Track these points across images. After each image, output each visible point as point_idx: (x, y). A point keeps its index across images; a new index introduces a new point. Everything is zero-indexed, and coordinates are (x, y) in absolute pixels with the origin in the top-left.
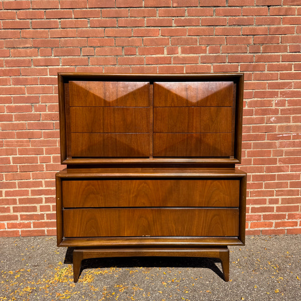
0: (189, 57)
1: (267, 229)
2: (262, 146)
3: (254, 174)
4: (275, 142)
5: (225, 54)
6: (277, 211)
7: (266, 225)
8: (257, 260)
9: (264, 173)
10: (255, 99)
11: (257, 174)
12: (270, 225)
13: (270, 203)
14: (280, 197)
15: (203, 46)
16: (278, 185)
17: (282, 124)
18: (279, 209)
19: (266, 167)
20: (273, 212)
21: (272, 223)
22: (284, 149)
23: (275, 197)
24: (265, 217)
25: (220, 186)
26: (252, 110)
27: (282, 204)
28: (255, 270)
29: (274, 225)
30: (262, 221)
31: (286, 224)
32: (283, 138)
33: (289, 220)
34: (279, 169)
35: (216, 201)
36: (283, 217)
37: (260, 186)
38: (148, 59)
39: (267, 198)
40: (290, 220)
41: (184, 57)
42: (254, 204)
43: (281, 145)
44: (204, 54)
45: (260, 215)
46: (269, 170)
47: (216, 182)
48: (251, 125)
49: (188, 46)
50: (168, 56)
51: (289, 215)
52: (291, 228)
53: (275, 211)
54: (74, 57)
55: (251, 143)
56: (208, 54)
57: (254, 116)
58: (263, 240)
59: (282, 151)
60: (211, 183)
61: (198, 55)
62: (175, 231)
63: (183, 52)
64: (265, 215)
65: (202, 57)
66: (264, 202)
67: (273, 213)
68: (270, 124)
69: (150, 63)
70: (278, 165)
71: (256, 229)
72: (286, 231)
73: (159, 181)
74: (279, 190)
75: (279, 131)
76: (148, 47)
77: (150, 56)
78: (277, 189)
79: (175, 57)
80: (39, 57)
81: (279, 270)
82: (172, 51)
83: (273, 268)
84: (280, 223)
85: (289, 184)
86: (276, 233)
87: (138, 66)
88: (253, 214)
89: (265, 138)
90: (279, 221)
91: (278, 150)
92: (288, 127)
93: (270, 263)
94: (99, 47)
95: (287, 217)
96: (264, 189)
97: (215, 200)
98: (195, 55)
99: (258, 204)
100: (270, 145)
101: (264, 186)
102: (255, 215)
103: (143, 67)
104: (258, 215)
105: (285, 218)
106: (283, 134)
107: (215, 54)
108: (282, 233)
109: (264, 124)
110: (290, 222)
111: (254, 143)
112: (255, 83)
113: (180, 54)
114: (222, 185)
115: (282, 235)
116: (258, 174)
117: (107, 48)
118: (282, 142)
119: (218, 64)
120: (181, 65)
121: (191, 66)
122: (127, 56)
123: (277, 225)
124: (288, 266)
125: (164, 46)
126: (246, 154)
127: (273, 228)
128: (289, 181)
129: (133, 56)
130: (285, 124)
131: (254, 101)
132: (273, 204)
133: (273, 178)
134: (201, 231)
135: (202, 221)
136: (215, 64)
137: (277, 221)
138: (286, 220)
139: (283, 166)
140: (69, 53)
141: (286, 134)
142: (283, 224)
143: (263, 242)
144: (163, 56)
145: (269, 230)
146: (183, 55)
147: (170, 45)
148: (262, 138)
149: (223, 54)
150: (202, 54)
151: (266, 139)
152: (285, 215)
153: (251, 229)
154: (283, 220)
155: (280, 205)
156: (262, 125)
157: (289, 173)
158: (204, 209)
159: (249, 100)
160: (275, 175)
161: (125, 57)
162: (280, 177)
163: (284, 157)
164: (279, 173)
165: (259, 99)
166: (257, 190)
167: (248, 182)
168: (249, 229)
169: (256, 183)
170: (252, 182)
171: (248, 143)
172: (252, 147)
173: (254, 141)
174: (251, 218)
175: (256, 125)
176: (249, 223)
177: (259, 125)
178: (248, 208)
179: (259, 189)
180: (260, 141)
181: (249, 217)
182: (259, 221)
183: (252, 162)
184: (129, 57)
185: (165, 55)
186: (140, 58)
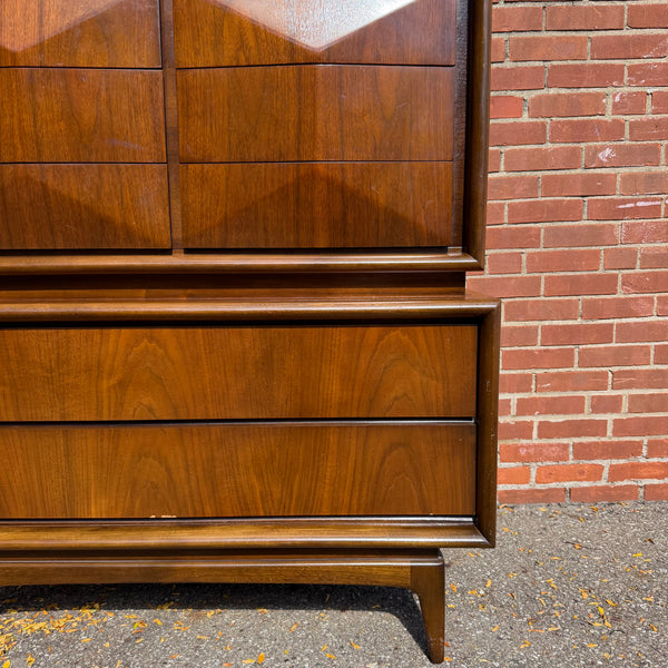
1: (585, 484)
2: (574, 237)
3: (547, 323)
4: (613, 226)
6: (615, 433)
7: (582, 473)
8: (548, 585)
9: (579, 321)
10: (553, 91)
11: (555, 323)
12: (596, 473)
13: (595, 410)
14: (625, 393)
16: (620, 357)
17: (635, 170)
18: (621, 427)
19: (585, 302)
20: (605, 435)
21: (602, 468)
22: (639, 246)
23: (609, 392)
24: (582, 450)
26: (544, 125)
27: (630, 411)
28: (535, 620)
29: (605, 473)
30: (571, 462)
31: (642, 472)
32: (636, 212)
33: (651, 460)
34: (624, 309)
35: (396, 398)
36: (634, 449)
37: (566, 359)
39: (588, 395)
40: (655, 460)
42: (546, 413)
43: (631, 236)
45: (566, 446)
46: (592, 311)
47: (397, 333)
48: (539, 174)
51: (650, 444)
52: (656, 482)
53: (609, 433)
55: (539, 229)
57: (549, 146)
58: (571, 517)
59: (634, 252)
60: (381, 338)
62: (259, 501)
64: (581, 444)
66: (577, 405)
67: (603, 439)
68: (598, 171)
70: (620, 295)
71: (553, 485)
72: (641, 491)
73: (200, 331)
74: (620, 372)
75: (625, 191)
78: (615, 369)
81: (615, 619)
83: (595, 611)
84: (622, 467)
85: (652, 352)
86: (611, 497)
88: (544, 441)
89: (581, 212)
90: (622, 462)
91: (621, 250)
92: (651, 177)
93: (585, 596)
95: (645, 451)
96: (576, 369)
97: (393, 395)
99: (558, 413)
100: (595, 236)
101: (576, 361)
102: (551, 445)
104: (559, 445)
105: (640, 453)
106: (635, 201)
108: (629, 498)
109: (579, 171)
110: (653, 465)
111: (546, 229)
112: (550, 39)
114: (416, 345)
115: (629, 504)
116: (561, 323)
118: (633, 225)
123: (616, 473)
124: (644, 606)
126: (524, 264)
127: (603, 483)
128: (653, 344)
130: (642, 169)
131: (548, 97)
132: (605, 412)
133: (604, 334)
134: (347, 498)
135: (351, 464)
137: (615, 462)
138: (642, 460)
139: (636, 299)
141: (646, 200)
142: (634, 472)
143: (571, 522)
145: (592, 488)
148: (572, 212)
151: (585, 216)
152: (640, 444)
153: (539, 487)
154: (632, 460)
155: (624, 415)
156: (573, 172)
157: (654, 319)
158: (359, 427)
159: (534, 94)
160: (612, 325)
162: (626, 333)
163: (638, 270)
164: (624, 320)
165: (563, 91)
166: (556, 370)
167: (529, 348)
168: (532, 485)
169: (553, 351)
170: (543, 348)
171: (531, 228)
172: (542, 241)
173: (548, 224)
174: (537, 454)
175: (554, 173)
176: (534, 468)
177: (563, 172)
178: (529, 426)
179: (561, 370)
180: (565, 224)
181: (532, 451)
182: (561, 463)
183: (542, 289)
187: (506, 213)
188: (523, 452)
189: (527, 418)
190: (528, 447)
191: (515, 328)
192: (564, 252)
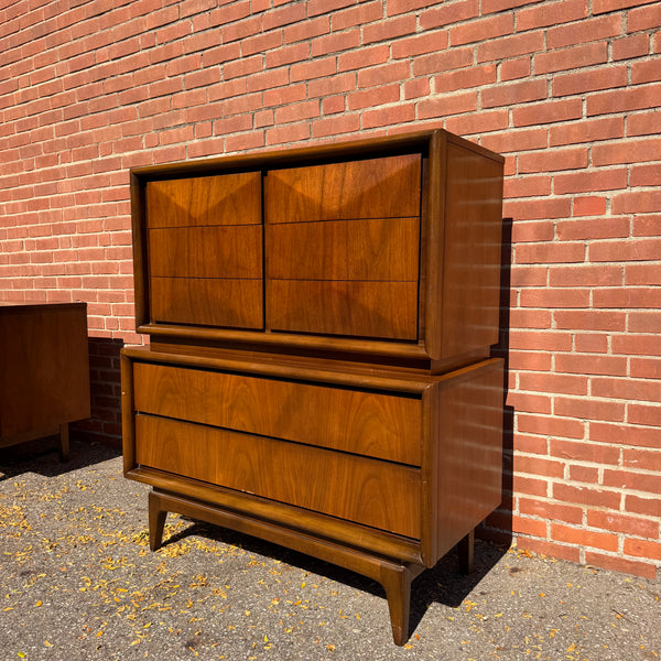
0: (455, 98)
3: (634, 402)
5: (544, 77)
10: (636, 190)
11: (643, 403)
15: (487, 65)
25: (381, 409)
26: (627, 221)
35: (372, 444)
38: (368, 117)
41: (442, 101)
42: (633, 488)
44: (489, 86)
47: (372, 397)
48: (623, 264)
49: (452, 72)
50: (408, 102)
54: (243, 133)
55: (625, 314)
56: (499, 83)
57: (632, 239)
60: (362, 400)
61: (474, 90)
63: (439, 89)
65: (484, 92)
69: (371, 125)
71: (642, 559)
73: (267, 381)
76: (367, 90)
77: (371, 109)
79: (422, 104)
80: (196, 141)
82: (416, 90)
87: (349, 134)
88: (631, 515)
94: (281, 106)
97: (370, 441)
98: (468, 91)
99: (647, 490)
102: (640, 520)
103: (358, 136)
104: (648, 521)
107: (517, 82)
111: (630, 315)
112: (632, 144)
113: (433, 95)
114: (384, 407)
116: (648, 404)
117: (293, 107)
119: (527, 105)
120: (437, 120)
121: (460, 119)
122: (328, 117)
125: (399, 82)
126: (609, 346)
129: (338, 115)
131: (631, 195)
135: (345, 483)
136: (518, 106)
140: (237, 127)
144: (397, 104)
146: (441, 96)
147: (413, 76)
149: (538, 78)
150: (484, 87)
153: (626, 557)
159: (616, 193)
161: (325, 118)
165: (646, 189)
166: (644, 449)
167: (616, 424)
168: (619, 553)
169: (641, 430)
170: (630, 425)
171: (615, 313)
172: (627, 326)
173: (633, 310)
174: (625, 525)
175: (638, 263)
176: (621, 539)
177: (647, 263)
178: (617, 497)
179: (649, 449)
180: (651, 311)
181: (619, 521)
182: (650, 539)
183: (628, 369)
184: (333, 117)
185: (403, 102)
186: (353, 116)
187: (591, 299)
188: (611, 521)
189: (615, 490)
190: (615, 517)
191: (601, 404)
192: (649, 337)
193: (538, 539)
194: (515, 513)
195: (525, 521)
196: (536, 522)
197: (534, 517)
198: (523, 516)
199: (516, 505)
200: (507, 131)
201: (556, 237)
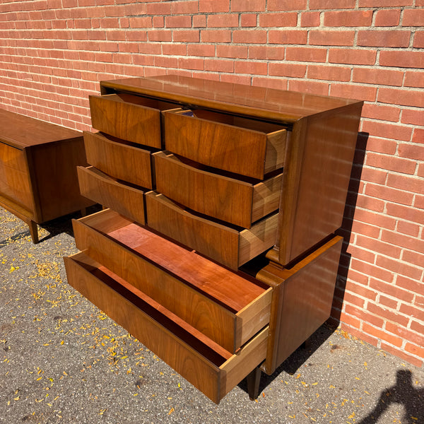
0: (338, 33)
5: (409, 29)
15: (366, 10)
38: (273, 35)
41: (328, 33)
44: (365, 28)
49: (338, 11)
50: (303, 29)
54: (185, 30)
56: (372, 28)
61: (353, 29)
63: (327, 24)
65: (361, 32)
69: (274, 42)
71: (415, 356)
76: (273, 13)
77: (276, 29)
79: (313, 33)
80: (153, 29)
82: (309, 21)
87: (258, 45)
88: (414, 332)
94: (211, 14)
98: (349, 29)
102: (418, 336)
103: (265, 48)
107: (387, 29)
113: (322, 28)
117: (220, 16)
119: (392, 49)
120: (322, 47)
121: (340, 51)
122: (244, 29)
125: (297, 11)
126: (420, 233)
129: (251, 29)
136: (385, 49)
140: (180, 24)
144: (294, 29)
146: (327, 29)
147: (308, 9)
149: (405, 29)
150: (361, 28)
153: (405, 352)
161: (242, 29)
167: (414, 280)
168: (402, 348)
174: (408, 336)
176: (405, 342)
178: (407, 320)
181: (406, 333)
182: (422, 348)
184: (248, 29)
185: (298, 28)
186: (262, 32)
187: (413, 200)
188: (400, 331)
189: (406, 316)
190: (403, 330)
191: (407, 266)
193: (354, 328)
194: (343, 311)
195: (348, 317)
196: (354, 319)
197: (353, 317)
198: (346, 314)
199: (344, 307)
200: (374, 67)
201: (397, 153)
